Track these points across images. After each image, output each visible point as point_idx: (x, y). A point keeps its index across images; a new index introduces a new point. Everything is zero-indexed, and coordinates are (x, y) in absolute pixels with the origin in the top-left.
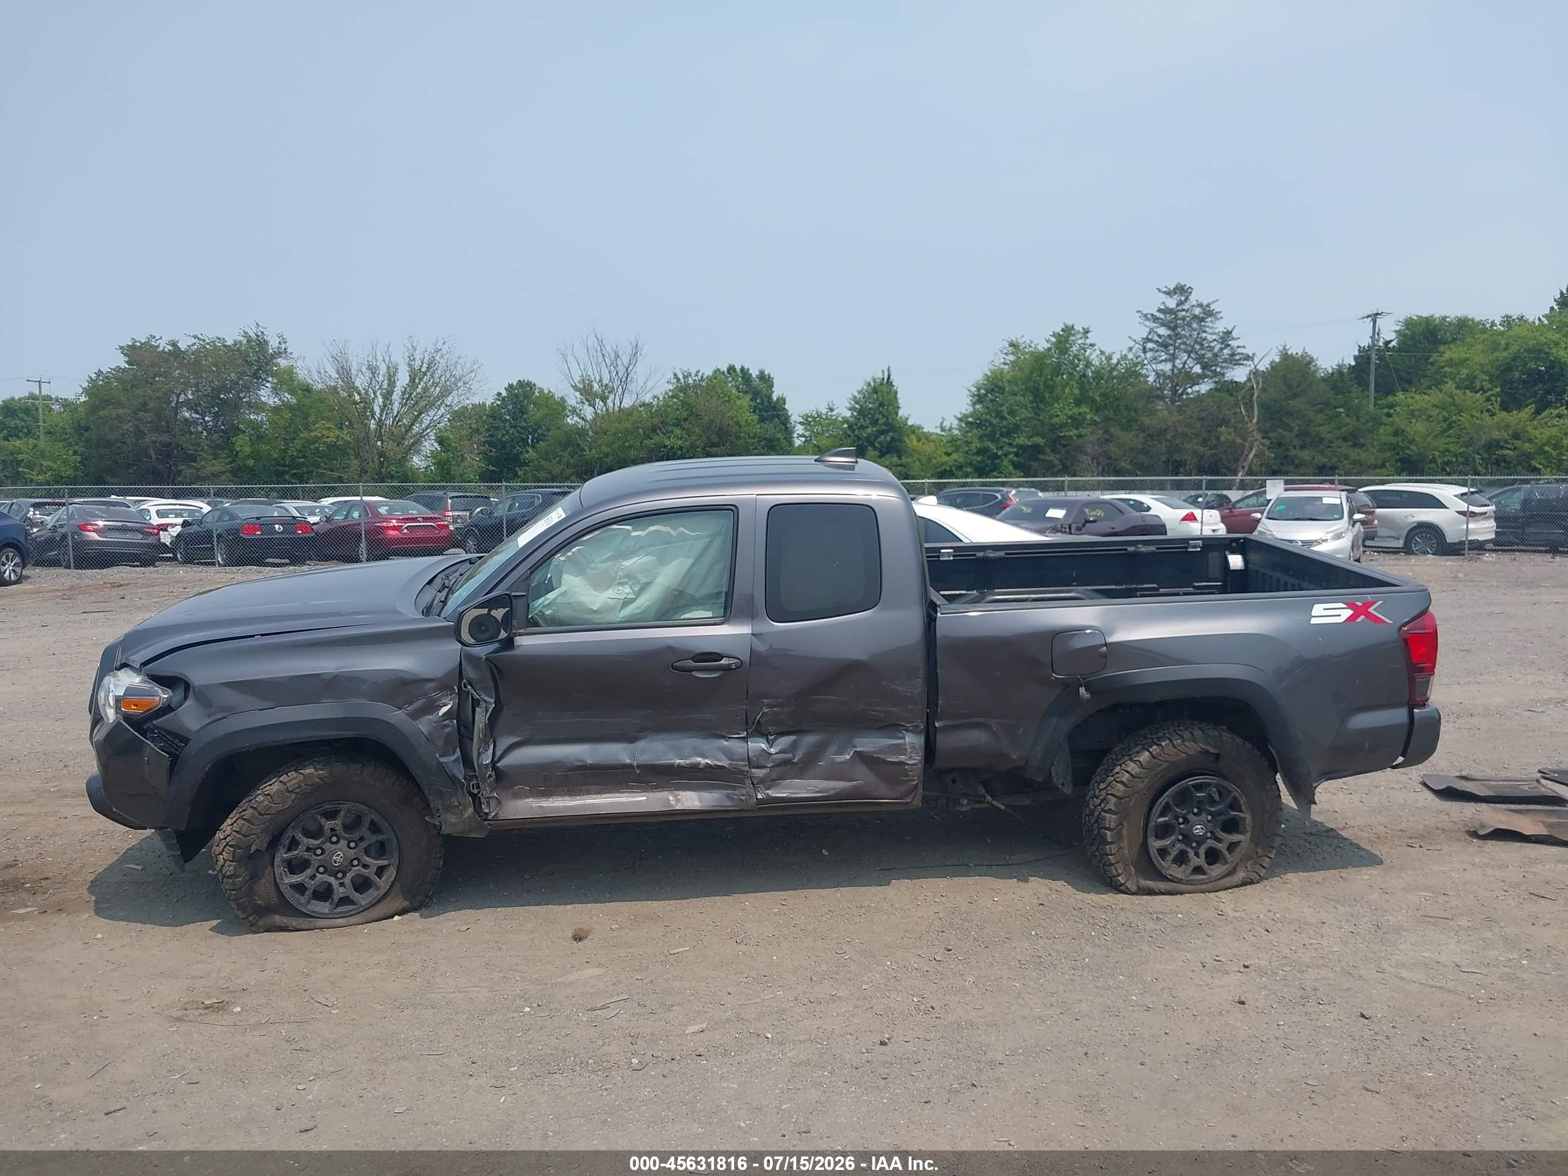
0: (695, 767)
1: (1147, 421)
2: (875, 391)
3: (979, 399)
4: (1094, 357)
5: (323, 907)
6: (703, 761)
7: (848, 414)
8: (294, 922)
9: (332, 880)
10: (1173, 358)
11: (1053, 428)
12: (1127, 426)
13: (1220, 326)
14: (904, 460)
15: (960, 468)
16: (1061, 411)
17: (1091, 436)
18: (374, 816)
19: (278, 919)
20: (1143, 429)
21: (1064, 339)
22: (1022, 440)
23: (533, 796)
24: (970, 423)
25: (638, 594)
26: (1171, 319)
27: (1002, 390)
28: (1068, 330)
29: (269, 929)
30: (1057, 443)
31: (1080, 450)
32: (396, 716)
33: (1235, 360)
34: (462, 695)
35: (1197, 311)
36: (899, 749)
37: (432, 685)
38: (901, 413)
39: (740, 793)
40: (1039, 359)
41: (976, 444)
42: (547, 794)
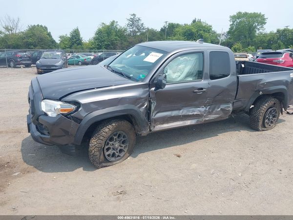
0: (193, 115)
1: (129, 40)
2: (75, 31)
3: (97, 34)
4: (118, 27)
5: (113, 159)
6: (195, 113)
7: (70, 36)
8: (108, 164)
9: (114, 151)
10: (133, 28)
11: (112, 41)
12: (125, 41)
13: (141, 22)
14: (82, 46)
15: (94, 48)
16: (113, 37)
17: (119, 43)
18: (124, 134)
19: (104, 164)
20: (128, 42)
21: (113, 23)
22: (106, 43)
23: (159, 124)
24: (95, 39)
25: (181, 74)
26: (132, 20)
27: (102, 32)
28: (114, 21)
29: (102, 167)
30: (113, 44)
31: (117, 45)
32: (136, 108)
33: (143, 29)
34: (150, 101)
35: (137, 19)
36: (229, 107)
37: (143, 100)
38: (81, 36)
39: (200, 120)
40: (108, 27)
41: (97, 43)
42: (163, 124)
